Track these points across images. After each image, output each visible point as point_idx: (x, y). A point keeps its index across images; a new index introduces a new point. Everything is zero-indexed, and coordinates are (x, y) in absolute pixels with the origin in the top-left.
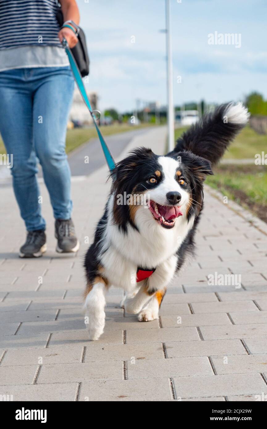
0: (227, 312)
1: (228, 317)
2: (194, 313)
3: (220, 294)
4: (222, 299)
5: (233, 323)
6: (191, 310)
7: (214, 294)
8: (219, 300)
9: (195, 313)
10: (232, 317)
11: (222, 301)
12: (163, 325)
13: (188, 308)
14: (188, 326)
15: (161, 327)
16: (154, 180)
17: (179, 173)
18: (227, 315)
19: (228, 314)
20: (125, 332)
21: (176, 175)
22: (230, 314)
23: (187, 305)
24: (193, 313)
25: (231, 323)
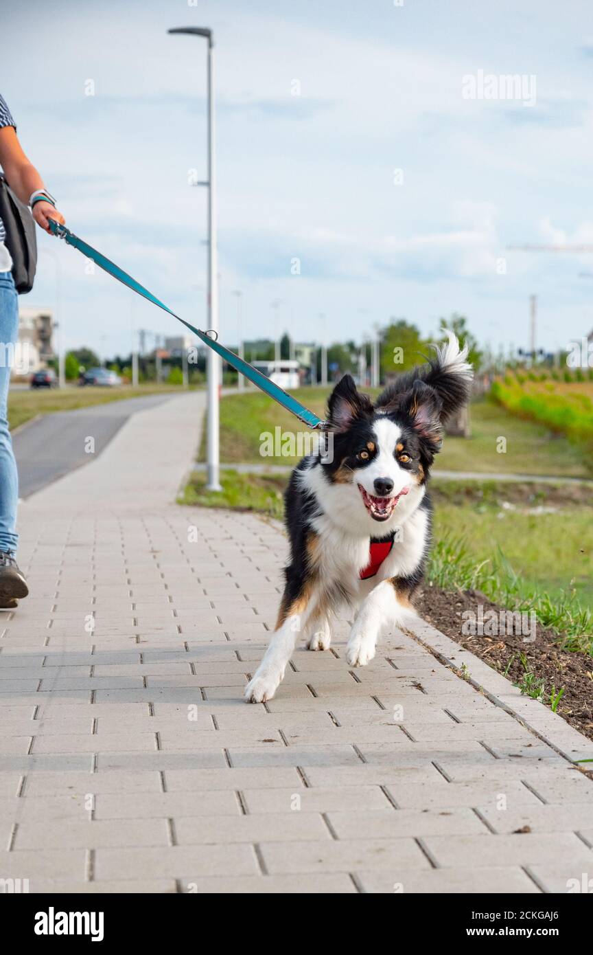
0: (323, 811)
1: (323, 821)
2: (249, 813)
3: (308, 771)
4: (311, 781)
5: (335, 837)
6: (242, 806)
7: (295, 769)
8: (306, 785)
9: (251, 811)
10: (333, 824)
11: (311, 787)
12: (179, 840)
13: (237, 800)
14: (235, 843)
15: (174, 843)
16: (367, 454)
17: (401, 447)
18: (321, 817)
19: (324, 816)
20: (92, 853)
21: (395, 450)
22: (329, 815)
23: (235, 795)
24: (246, 811)
25: (330, 837)
